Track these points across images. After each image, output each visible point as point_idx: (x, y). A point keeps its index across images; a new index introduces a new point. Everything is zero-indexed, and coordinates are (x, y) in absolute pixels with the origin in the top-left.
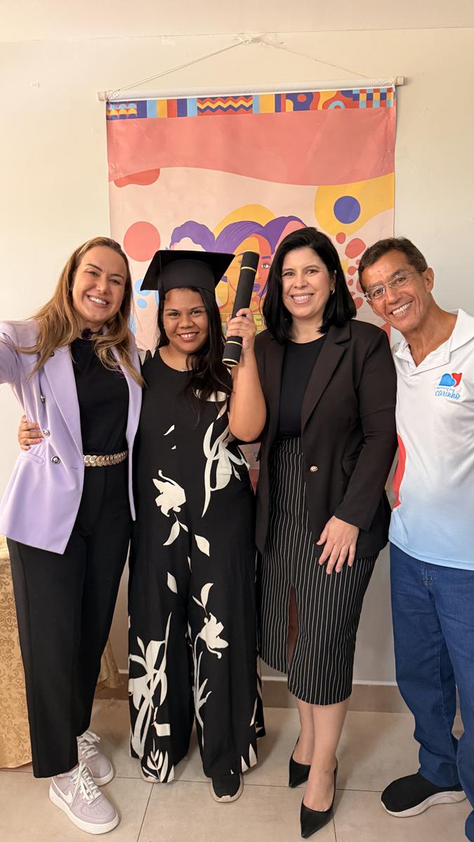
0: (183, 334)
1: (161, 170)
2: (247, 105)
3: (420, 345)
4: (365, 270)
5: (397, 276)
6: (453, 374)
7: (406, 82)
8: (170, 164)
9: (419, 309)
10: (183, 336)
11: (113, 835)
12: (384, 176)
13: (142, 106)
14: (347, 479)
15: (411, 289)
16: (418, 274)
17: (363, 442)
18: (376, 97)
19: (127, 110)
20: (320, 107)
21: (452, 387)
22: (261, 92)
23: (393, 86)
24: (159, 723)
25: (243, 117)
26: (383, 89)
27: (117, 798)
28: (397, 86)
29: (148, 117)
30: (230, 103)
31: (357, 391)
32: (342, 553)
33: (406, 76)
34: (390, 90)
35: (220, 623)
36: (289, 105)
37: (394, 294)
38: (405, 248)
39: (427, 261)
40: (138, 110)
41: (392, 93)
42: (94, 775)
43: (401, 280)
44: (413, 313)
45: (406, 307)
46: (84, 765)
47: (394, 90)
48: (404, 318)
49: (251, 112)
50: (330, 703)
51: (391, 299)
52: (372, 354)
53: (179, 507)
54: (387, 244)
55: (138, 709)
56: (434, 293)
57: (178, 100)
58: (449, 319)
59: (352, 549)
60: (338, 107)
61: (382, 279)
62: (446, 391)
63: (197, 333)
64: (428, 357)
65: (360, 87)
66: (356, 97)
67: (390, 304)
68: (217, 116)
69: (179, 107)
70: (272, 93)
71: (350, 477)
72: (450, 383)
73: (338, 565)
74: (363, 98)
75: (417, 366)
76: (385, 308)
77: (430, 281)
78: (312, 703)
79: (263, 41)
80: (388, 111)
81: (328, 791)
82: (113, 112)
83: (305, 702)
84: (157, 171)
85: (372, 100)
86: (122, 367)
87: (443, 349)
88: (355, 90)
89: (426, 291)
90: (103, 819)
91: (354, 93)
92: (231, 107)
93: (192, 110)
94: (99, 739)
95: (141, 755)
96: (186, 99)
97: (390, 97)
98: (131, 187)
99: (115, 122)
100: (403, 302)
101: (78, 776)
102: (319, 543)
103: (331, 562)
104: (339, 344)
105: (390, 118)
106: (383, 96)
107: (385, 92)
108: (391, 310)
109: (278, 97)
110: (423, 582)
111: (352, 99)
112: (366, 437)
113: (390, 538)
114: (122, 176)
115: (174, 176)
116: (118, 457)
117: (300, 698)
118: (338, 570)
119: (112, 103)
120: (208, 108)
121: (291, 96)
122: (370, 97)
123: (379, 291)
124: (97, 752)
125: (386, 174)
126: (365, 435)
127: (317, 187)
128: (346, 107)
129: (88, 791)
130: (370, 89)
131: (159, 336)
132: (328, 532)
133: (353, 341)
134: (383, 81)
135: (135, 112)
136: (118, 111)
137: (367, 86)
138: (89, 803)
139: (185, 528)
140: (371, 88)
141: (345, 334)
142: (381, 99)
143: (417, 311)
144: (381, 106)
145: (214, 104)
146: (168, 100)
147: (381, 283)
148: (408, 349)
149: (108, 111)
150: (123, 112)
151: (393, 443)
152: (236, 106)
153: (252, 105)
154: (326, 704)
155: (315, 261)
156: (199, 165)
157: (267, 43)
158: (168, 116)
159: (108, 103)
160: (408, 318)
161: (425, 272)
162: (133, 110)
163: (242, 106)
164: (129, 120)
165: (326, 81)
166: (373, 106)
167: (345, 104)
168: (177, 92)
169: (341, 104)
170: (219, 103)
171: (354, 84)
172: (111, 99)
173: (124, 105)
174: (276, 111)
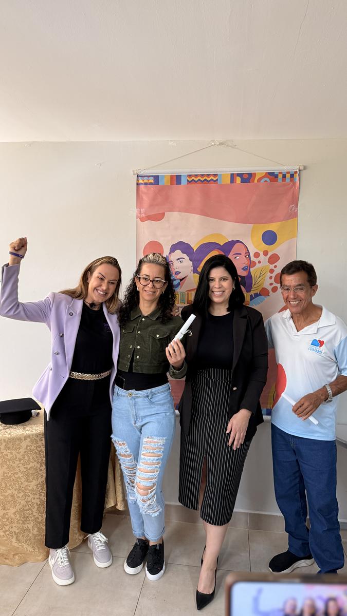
1: (166, 213)
2: (215, 179)
6: (319, 341)
7: (305, 168)
8: (171, 210)
12: (291, 220)
13: (156, 178)
18: (288, 176)
19: (148, 180)
20: (256, 181)
21: (318, 347)
22: (223, 172)
23: (298, 170)
25: (213, 186)
26: (292, 172)
28: (299, 170)
29: (160, 184)
30: (205, 178)
33: (305, 165)
34: (296, 172)
36: (238, 180)
40: (154, 180)
47: (298, 173)
48: (295, 306)
49: (217, 183)
57: (177, 175)
58: (317, 311)
60: (266, 181)
61: (291, 285)
64: (306, 328)
65: (279, 170)
66: (276, 176)
68: (198, 185)
69: (177, 179)
70: (229, 173)
74: (280, 176)
75: (298, 332)
77: (315, 291)
79: (225, 144)
80: (294, 184)
82: (141, 181)
84: (163, 214)
87: (314, 326)
88: (276, 172)
91: (275, 174)
92: (205, 180)
93: (184, 181)
96: (181, 175)
97: (296, 176)
98: (149, 222)
99: (142, 187)
102: (228, 432)
105: (295, 188)
111: (274, 177)
114: (143, 215)
115: (173, 217)
119: (140, 176)
120: (193, 180)
121: (240, 175)
122: (284, 176)
123: (287, 289)
125: (293, 218)
127: (252, 225)
128: (271, 182)
129: (62, 560)
130: (284, 171)
134: (292, 168)
135: (153, 182)
136: (143, 180)
140: (286, 171)
142: (291, 177)
144: (291, 181)
145: (196, 178)
146: (172, 177)
149: (138, 180)
150: (146, 181)
152: (209, 179)
153: (217, 179)
155: (226, 274)
156: (187, 211)
157: (228, 146)
158: (172, 183)
159: (138, 176)
161: (314, 286)
162: (151, 180)
163: (212, 180)
164: (149, 186)
165: (259, 167)
166: (287, 180)
167: (270, 180)
168: (176, 171)
169: (268, 180)
170: (199, 178)
171: (276, 169)
172: (140, 174)
173: (147, 178)
174: (231, 183)
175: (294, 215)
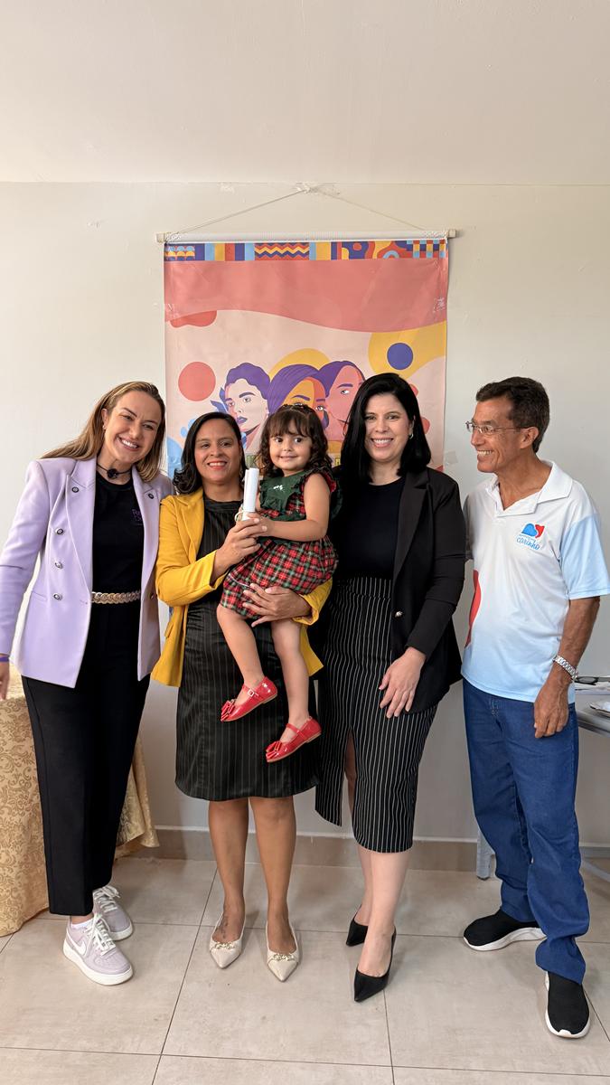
1: (218, 312)
2: (304, 252)
7: (458, 235)
8: (227, 307)
12: (437, 325)
13: (200, 249)
18: (430, 248)
19: (185, 252)
20: (375, 256)
22: (318, 239)
23: (446, 239)
25: (300, 263)
26: (436, 240)
28: (449, 238)
29: (206, 259)
30: (288, 249)
32: (403, 697)
33: (457, 229)
34: (443, 242)
36: (345, 253)
40: (196, 252)
41: (445, 245)
46: (99, 917)
47: (447, 243)
49: (308, 259)
57: (236, 245)
59: (412, 695)
60: (391, 256)
64: (517, 503)
65: (415, 238)
66: (410, 248)
68: (274, 262)
69: (237, 251)
70: (329, 241)
73: (397, 710)
74: (417, 248)
75: (505, 509)
79: (320, 191)
80: (440, 261)
82: (171, 254)
84: (214, 314)
85: (425, 250)
88: (409, 241)
91: (408, 243)
92: (287, 252)
93: (249, 255)
96: (243, 244)
97: (443, 248)
98: (187, 328)
99: (174, 264)
101: (92, 927)
102: (381, 688)
103: (392, 707)
104: (418, 487)
105: (442, 269)
106: (436, 248)
107: (438, 243)
109: (334, 245)
111: (406, 248)
114: (179, 316)
115: (231, 319)
119: (170, 245)
120: (265, 253)
121: (347, 245)
122: (423, 248)
124: (116, 908)
125: (438, 322)
127: (370, 334)
128: (400, 256)
129: (102, 941)
130: (423, 240)
132: (390, 678)
134: (436, 234)
135: (193, 255)
136: (176, 253)
137: (421, 238)
138: (102, 954)
140: (425, 239)
141: (423, 479)
142: (434, 250)
144: (434, 256)
145: (271, 249)
146: (227, 246)
149: (166, 252)
150: (181, 254)
152: (293, 252)
153: (308, 252)
155: (397, 407)
156: (256, 308)
157: (325, 194)
158: (227, 259)
159: (166, 245)
162: (191, 252)
163: (298, 252)
164: (186, 262)
165: (381, 232)
166: (427, 257)
167: (399, 254)
168: (235, 236)
169: (394, 253)
170: (276, 249)
171: (408, 235)
172: (169, 242)
173: (183, 248)
174: (332, 259)
175: (441, 316)
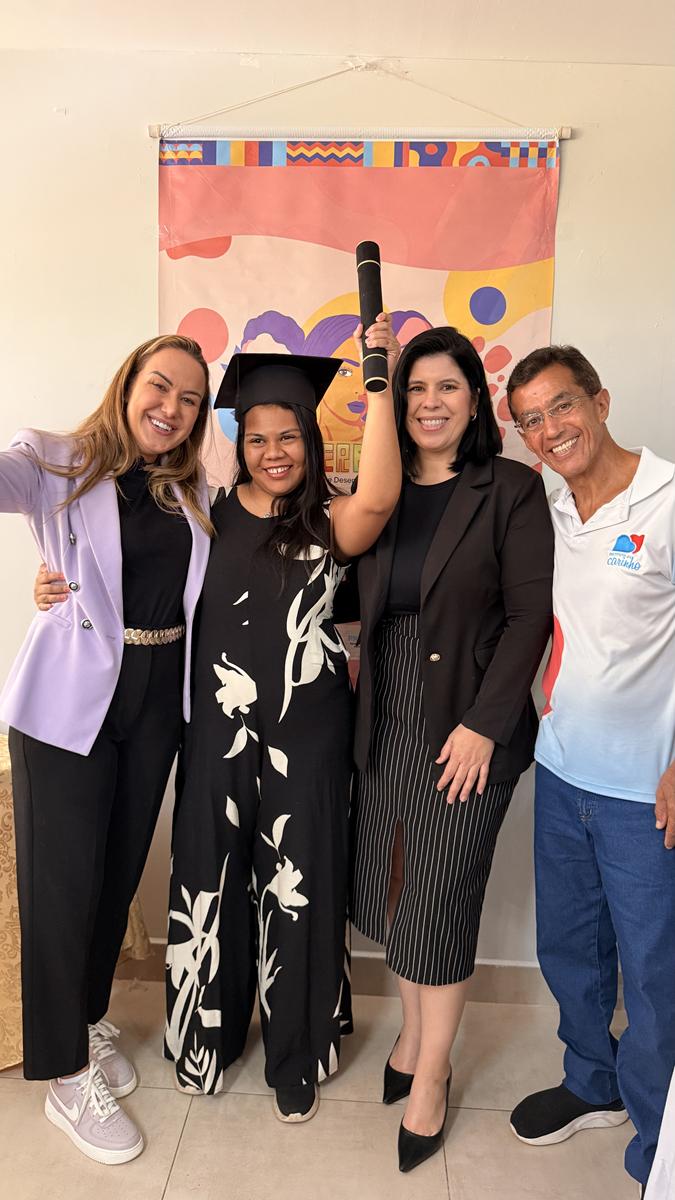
0: (269, 468)
1: (234, 238)
2: (356, 155)
3: (588, 493)
4: (517, 390)
5: (560, 402)
6: (633, 536)
7: (574, 135)
8: (248, 230)
9: (588, 447)
10: (271, 471)
11: (135, 1166)
12: (541, 262)
13: (209, 149)
14: (480, 673)
15: (578, 419)
16: (587, 398)
17: (504, 624)
18: (533, 153)
19: (189, 153)
20: (456, 162)
21: (630, 554)
22: (376, 137)
23: (556, 140)
24: (206, 1008)
25: (350, 171)
26: (543, 142)
27: (141, 1116)
28: (561, 140)
29: (217, 163)
30: (333, 150)
31: (499, 554)
32: (470, 774)
33: (574, 127)
34: (552, 145)
35: (298, 871)
36: (414, 157)
37: (556, 426)
38: (571, 361)
39: (601, 379)
40: (203, 153)
41: (555, 150)
42: (111, 1084)
43: (564, 406)
44: (580, 452)
45: (570, 443)
46: (97, 1068)
47: (558, 146)
48: (568, 457)
49: (361, 165)
50: (445, 983)
51: (551, 432)
52: (520, 504)
53: (247, 706)
54: (547, 356)
55: (177, 987)
56: (611, 423)
57: (261, 144)
58: (628, 460)
59: (484, 770)
60: (480, 164)
61: (539, 404)
62: (621, 559)
63: (291, 466)
64: (600, 512)
65: (513, 138)
66: (506, 152)
67: (549, 439)
68: (313, 168)
69: (261, 152)
70: (390, 140)
71: (485, 671)
72: (627, 547)
73: (463, 792)
74: (515, 153)
75: (583, 523)
76: (542, 444)
77: (604, 407)
78: (420, 982)
79: (381, 68)
80: (548, 173)
81: (437, 1108)
82: (169, 155)
83: (410, 983)
84: (228, 240)
85: (527, 156)
86: (185, 509)
87: (620, 501)
88: (505, 142)
89: (598, 422)
90: (121, 1143)
91: (503, 146)
92: (333, 155)
93: (279, 157)
94: (118, 1032)
95: (177, 1056)
96: (271, 143)
97: (552, 154)
98: (188, 261)
99: (172, 169)
100: (567, 436)
101: (87, 1082)
102: (439, 761)
103: (454, 788)
104: (476, 487)
105: (549, 182)
106: (543, 153)
107: (546, 146)
108: (550, 448)
109: (399, 146)
110: (579, 816)
111: (500, 154)
112: (511, 617)
113: (538, 757)
114: (178, 244)
115: (250, 247)
116: (171, 634)
117: (403, 975)
118: (463, 799)
119: (168, 142)
120: (302, 155)
121: (418, 146)
122: (524, 153)
123: (534, 421)
124: (113, 1052)
125: (544, 257)
126: (508, 615)
127: (448, 272)
128: (492, 165)
129: (101, 1103)
130: (524, 142)
131: (236, 470)
132: (452, 747)
133: (496, 484)
134: (543, 132)
135: (200, 156)
136: (176, 153)
137: (522, 138)
138: (102, 1120)
139: (255, 736)
140: (528, 141)
141: (485, 476)
142: (539, 157)
143: (586, 449)
144: (539, 165)
145: (309, 150)
146: (248, 145)
147: (538, 410)
148: (571, 498)
149: (162, 152)
150: (182, 155)
151: (548, 626)
152: (340, 155)
153: (361, 156)
154: (440, 984)
155: (454, 374)
156: (287, 233)
157: (387, 72)
158: (248, 163)
159: (161, 142)
160: (573, 459)
161: (598, 395)
162: (197, 152)
163: (348, 156)
164: (190, 167)
165: (464, 128)
166: (529, 165)
167: (490, 160)
168: (260, 131)
169: (484, 160)
170: (317, 150)
171: (503, 134)
172: (167, 137)
173: (185, 145)
174: (396, 165)
